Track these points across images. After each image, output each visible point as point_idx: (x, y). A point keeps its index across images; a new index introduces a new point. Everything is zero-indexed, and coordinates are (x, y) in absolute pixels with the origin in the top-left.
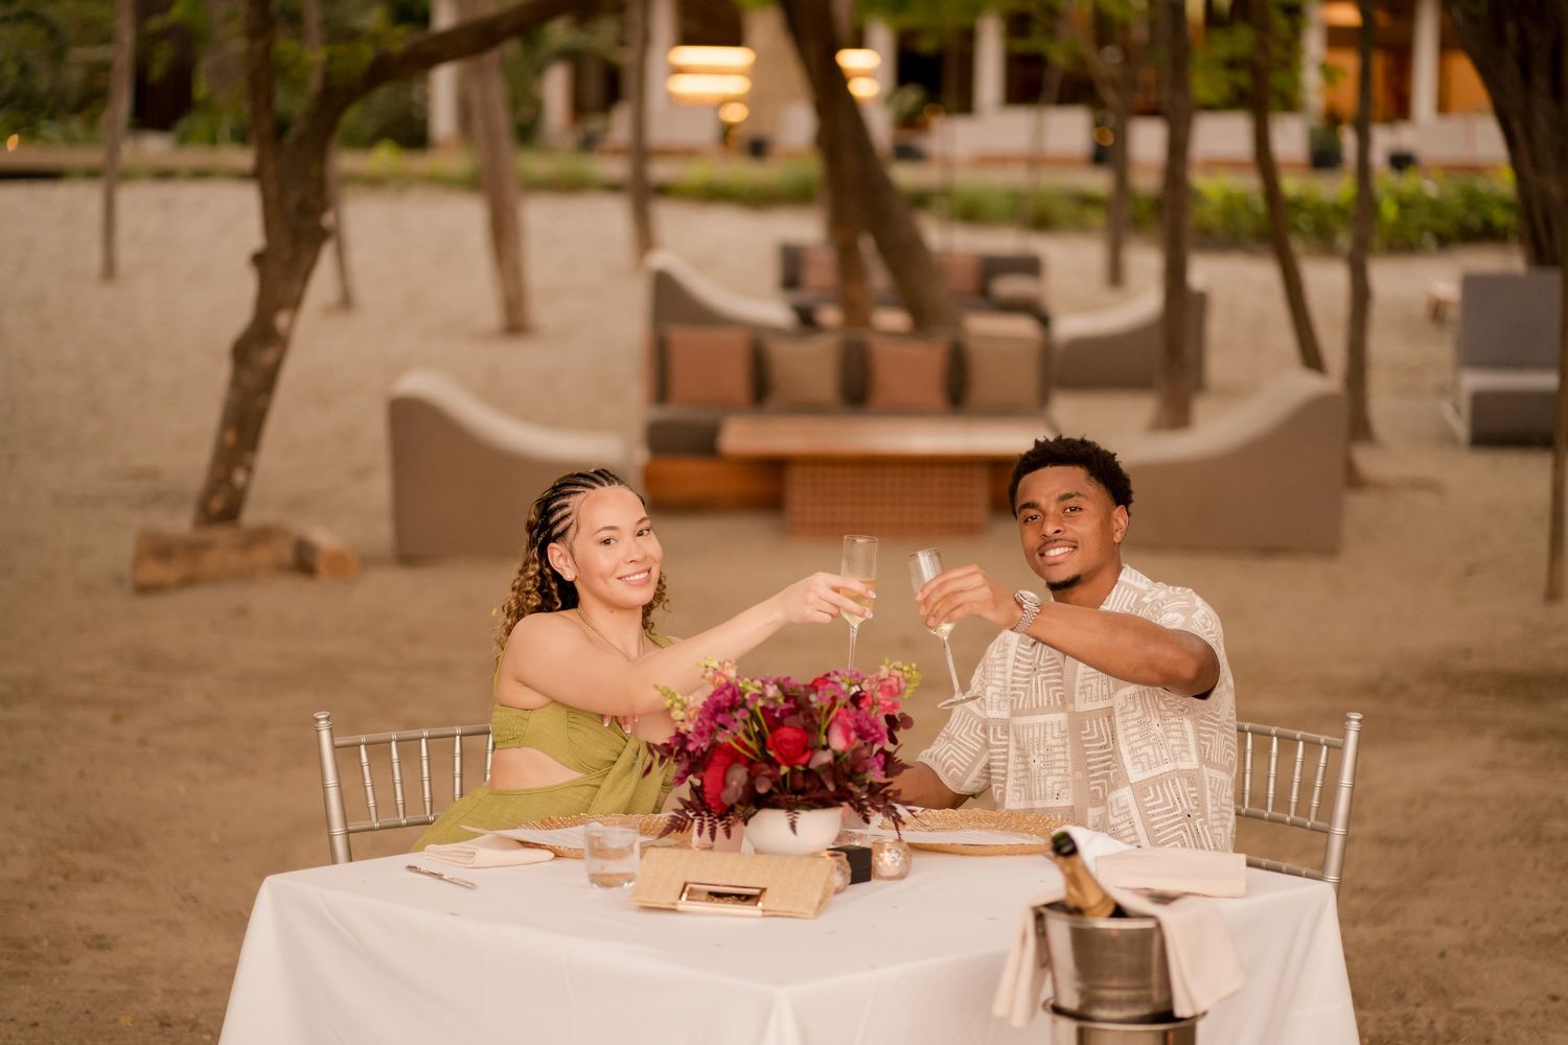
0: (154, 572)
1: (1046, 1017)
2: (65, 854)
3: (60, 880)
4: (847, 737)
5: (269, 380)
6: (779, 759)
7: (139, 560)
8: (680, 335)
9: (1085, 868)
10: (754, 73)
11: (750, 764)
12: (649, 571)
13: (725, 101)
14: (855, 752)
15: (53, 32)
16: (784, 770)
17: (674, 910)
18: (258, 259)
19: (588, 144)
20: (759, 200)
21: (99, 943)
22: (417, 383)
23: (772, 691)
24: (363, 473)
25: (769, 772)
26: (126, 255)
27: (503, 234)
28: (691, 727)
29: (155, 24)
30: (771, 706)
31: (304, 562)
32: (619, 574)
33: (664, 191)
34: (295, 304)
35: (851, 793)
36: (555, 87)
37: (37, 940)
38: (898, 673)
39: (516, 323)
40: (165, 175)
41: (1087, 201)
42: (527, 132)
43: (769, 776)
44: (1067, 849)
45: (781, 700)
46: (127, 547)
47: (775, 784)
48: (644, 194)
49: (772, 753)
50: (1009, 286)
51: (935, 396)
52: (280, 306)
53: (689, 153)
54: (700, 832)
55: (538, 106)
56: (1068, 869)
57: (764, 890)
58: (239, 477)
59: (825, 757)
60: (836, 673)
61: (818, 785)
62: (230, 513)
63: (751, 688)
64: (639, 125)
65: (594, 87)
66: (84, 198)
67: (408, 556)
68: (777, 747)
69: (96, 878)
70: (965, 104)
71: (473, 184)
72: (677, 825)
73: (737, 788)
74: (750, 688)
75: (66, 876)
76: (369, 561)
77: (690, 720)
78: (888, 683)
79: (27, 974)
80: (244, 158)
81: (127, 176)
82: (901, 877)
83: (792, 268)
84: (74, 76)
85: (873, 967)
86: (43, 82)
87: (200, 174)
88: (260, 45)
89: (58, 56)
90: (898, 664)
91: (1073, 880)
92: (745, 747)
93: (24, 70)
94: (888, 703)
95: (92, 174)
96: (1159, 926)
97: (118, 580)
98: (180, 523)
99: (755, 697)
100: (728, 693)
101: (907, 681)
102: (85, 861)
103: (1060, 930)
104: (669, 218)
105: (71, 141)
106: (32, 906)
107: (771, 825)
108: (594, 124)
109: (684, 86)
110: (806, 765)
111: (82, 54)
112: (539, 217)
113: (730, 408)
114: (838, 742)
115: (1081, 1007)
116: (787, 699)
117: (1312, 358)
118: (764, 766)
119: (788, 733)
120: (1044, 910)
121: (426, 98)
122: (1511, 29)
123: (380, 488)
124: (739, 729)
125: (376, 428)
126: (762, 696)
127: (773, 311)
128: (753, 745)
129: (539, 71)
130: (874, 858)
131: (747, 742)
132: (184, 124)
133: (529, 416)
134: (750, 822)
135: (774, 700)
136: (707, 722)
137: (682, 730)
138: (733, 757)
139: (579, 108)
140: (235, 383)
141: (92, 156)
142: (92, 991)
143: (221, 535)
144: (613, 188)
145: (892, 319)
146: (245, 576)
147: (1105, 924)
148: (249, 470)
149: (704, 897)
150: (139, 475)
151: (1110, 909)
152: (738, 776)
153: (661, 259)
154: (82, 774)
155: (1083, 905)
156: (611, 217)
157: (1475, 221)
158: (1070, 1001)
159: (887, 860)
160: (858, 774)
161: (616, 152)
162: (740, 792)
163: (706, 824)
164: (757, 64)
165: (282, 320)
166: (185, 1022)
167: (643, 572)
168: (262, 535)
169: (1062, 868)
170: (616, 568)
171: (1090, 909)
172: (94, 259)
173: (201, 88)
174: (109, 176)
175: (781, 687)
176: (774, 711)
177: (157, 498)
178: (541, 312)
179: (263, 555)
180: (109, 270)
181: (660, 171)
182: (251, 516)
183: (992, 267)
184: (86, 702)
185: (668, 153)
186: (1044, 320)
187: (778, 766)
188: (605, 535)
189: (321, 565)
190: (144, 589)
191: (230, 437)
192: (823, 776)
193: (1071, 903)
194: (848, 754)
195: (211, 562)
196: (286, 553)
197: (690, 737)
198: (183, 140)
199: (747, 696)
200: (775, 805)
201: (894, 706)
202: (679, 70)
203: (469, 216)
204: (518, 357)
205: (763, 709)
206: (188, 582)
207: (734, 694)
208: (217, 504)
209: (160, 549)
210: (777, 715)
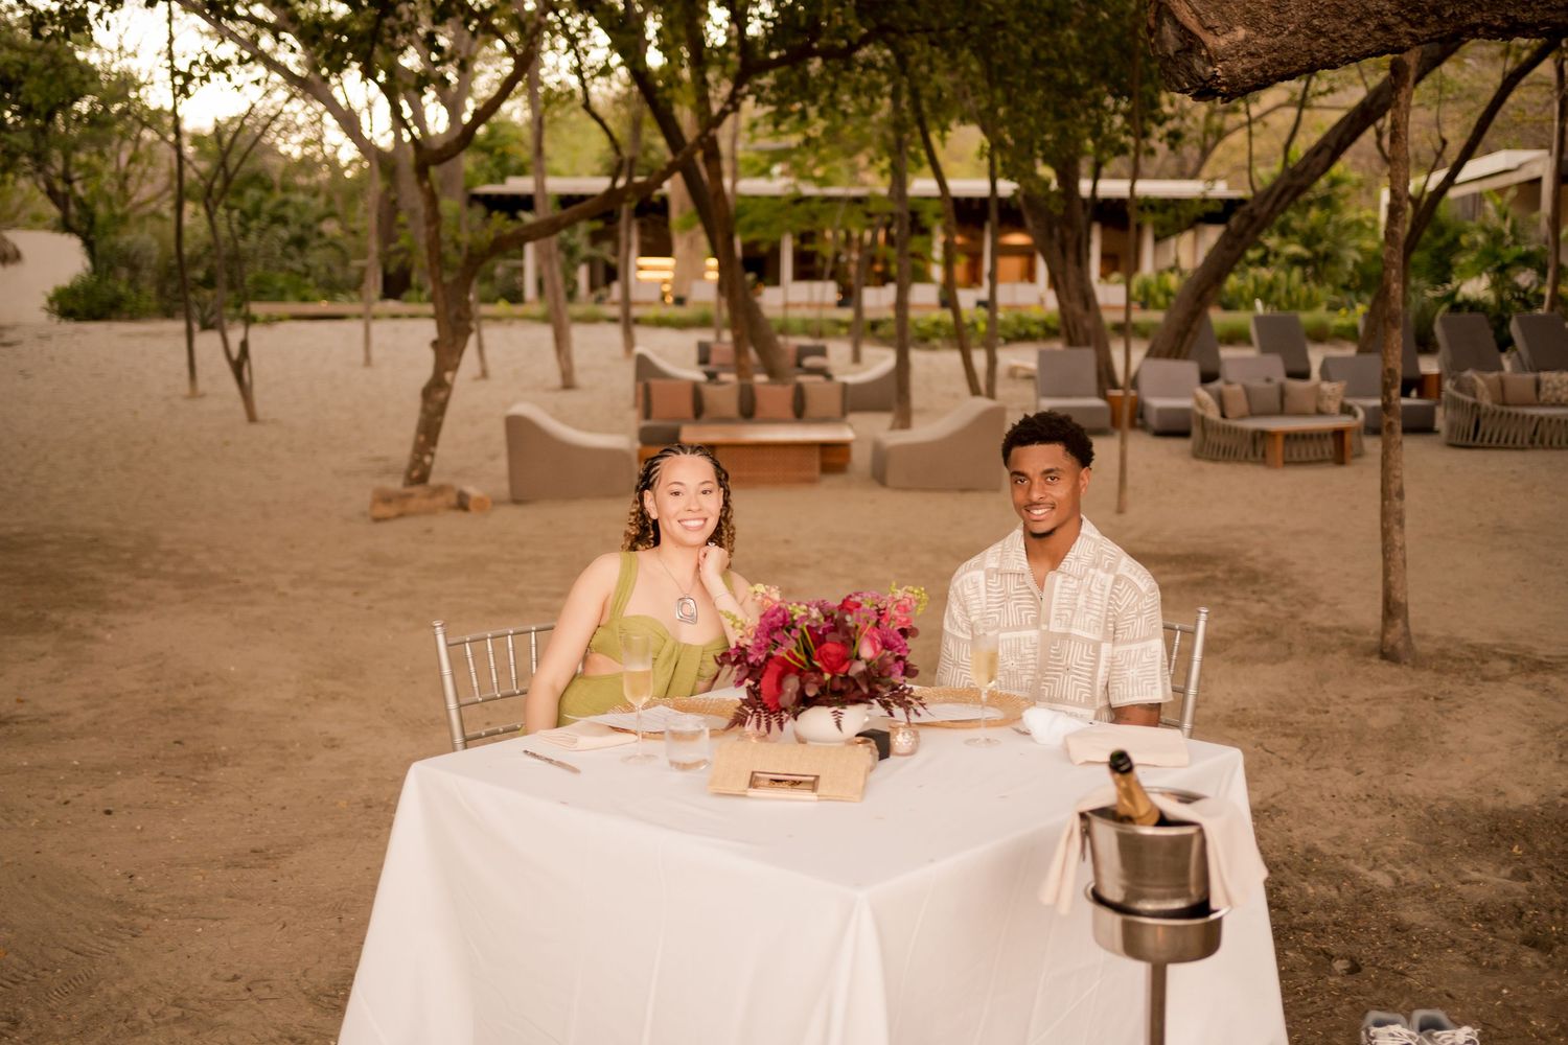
0: (383, 510)
1: (1089, 907)
2: (317, 681)
3: (312, 699)
4: (874, 648)
5: (442, 408)
6: (824, 669)
7: (373, 506)
8: (655, 383)
9: (1138, 783)
10: (676, 269)
11: (799, 672)
12: (706, 520)
13: (665, 282)
14: (881, 660)
15: (343, 252)
16: (827, 676)
17: (745, 796)
18: (435, 344)
19: (600, 300)
20: (682, 325)
21: (332, 744)
22: (521, 409)
23: (815, 613)
24: (493, 457)
25: (815, 679)
26: (376, 354)
27: (561, 341)
28: (749, 642)
29: (392, 247)
30: (814, 625)
31: (462, 504)
32: (680, 517)
33: (637, 321)
34: (455, 367)
35: (877, 692)
36: (582, 275)
37: (293, 743)
38: (910, 595)
39: (568, 384)
40: (395, 316)
41: (839, 324)
42: (571, 295)
43: (816, 683)
44: (1125, 768)
45: (822, 620)
46: (368, 496)
47: (820, 688)
48: (628, 323)
49: (817, 663)
50: (809, 361)
51: (789, 413)
52: (447, 369)
53: (649, 304)
54: (758, 726)
55: (575, 284)
56: (1123, 784)
57: (817, 777)
58: (427, 459)
59: (860, 666)
60: (857, 594)
61: (852, 687)
62: (423, 479)
63: (798, 612)
64: (626, 290)
65: (600, 276)
66: (354, 328)
67: (517, 500)
68: (820, 658)
69: (334, 697)
70: (776, 282)
71: (545, 319)
72: (739, 720)
73: (791, 695)
74: (797, 610)
75: (316, 697)
76: (497, 502)
77: (748, 636)
78: (902, 603)
79: (284, 769)
80: (430, 308)
81: (375, 317)
82: (912, 753)
83: (704, 355)
84: (354, 273)
85: (932, 861)
86: (338, 276)
87: (412, 316)
88: (433, 229)
89: (345, 263)
90: (911, 588)
91: (1128, 793)
92: (795, 658)
93: (330, 270)
94: (904, 619)
95: (359, 317)
96: (1201, 831)
97: (364, 514)
98: (396, 484)
99: (802, 619)
100: (780, 615)
101: (918, 601)
102: (329, 686)
103: (1106, 834)
104: (640, 333)
105: (351, 301)
106: (293, 718)
107: (818, 720)
108: (603, 291)
109: (643, 275)
110: (847, 672)
111: (356, 263)
112: (579, 334)
113: (685, 420)
114: (866, 651)
115: (1125, 900)
116: (826, 618)
117: (975, 391)
118: (812, 674)
119: (831, 648)
120: (1089, 814)
121: (522, 283)
122: (1056, 231)
123: (502, 464)
124: (791, 645)
125: (500, 434)
126: (808, 617)
127: (697, 375)
128: (803, 658)
129: (575, 268)
130: (892, 740)
131: (798, 655)
132: (406, 295)
133: (578, 427)
134: (799, 717)
135: (817, 620)
136: (764, 639)
137: (742, 645)
138: (786, 669)
139: (593, 287)
140: (424, 410)
141: (358, 308)
142: (324, 781)
143: (417, 490)
144: (614, 320)
145: (761, 378)
146: (430, 512)
147: (1148, 831)
148: (432, 455)
149: (767, 783)
150: (378, 459)
151: (1156, 818)
152: (792, 684)
153: (638, 349)
154: (332, 629)
155: (1134, 815)
156: (614, 333)
157: (1022, 331)
158: (1114, 892)
159: (901, 741)
160: (884, 677)
161: (614, 303)
162: (794, 697)
163: (763, 719)
164: (676, 266)
165: (448, 376)
166: (381, 803)
167: (699, 519)
168: (440, 490)
169: (1117, 784)
170: (677, 513)
171: (1140, 818)
172: (360, 356)
173: (415, 278)
174: (368, 317)
175: (821, 609)
176: (817, 628)
177: (387, 471)
178: (580, 378)
179: (440, 500)
180: (368, 361)
181: (636, 312)
182: (433, 480)
183: (803, 352)
184: (340, 584)
185: (638, 303)
186: (829, 377)
187: (822, 673)
188: (676, 488)
189: (471, 505)
190: (377, 520)
191: (422, 438)
192: (858, 682)
193: (1122, 811)
194: (876, 662)
195: (412, 504)
196: (453, 500)
197: (749, 651)
198: (407, 301)
199: (795, 618)
200: (821, 704)
201: (908, 621)
202: (641, 268)
203: (546, 333)
204: (569, 398)
205: (808, 627)
206: (401, 515)
207: (785, 616)
208: (415, 474)
209: (385, 498)
210: (820, 632)
